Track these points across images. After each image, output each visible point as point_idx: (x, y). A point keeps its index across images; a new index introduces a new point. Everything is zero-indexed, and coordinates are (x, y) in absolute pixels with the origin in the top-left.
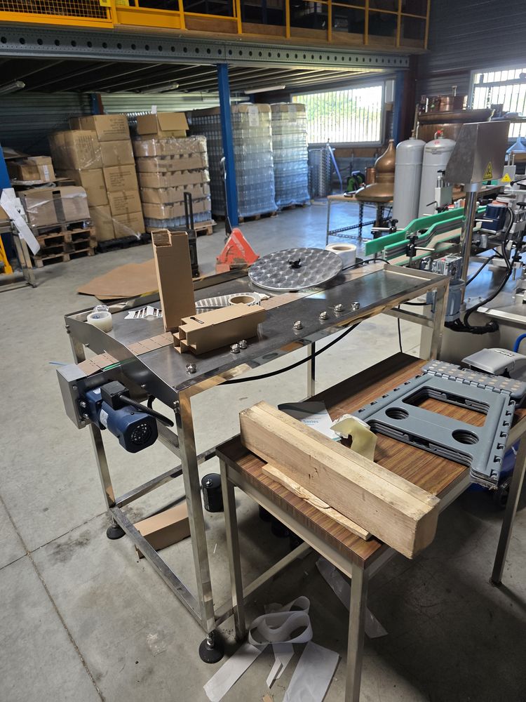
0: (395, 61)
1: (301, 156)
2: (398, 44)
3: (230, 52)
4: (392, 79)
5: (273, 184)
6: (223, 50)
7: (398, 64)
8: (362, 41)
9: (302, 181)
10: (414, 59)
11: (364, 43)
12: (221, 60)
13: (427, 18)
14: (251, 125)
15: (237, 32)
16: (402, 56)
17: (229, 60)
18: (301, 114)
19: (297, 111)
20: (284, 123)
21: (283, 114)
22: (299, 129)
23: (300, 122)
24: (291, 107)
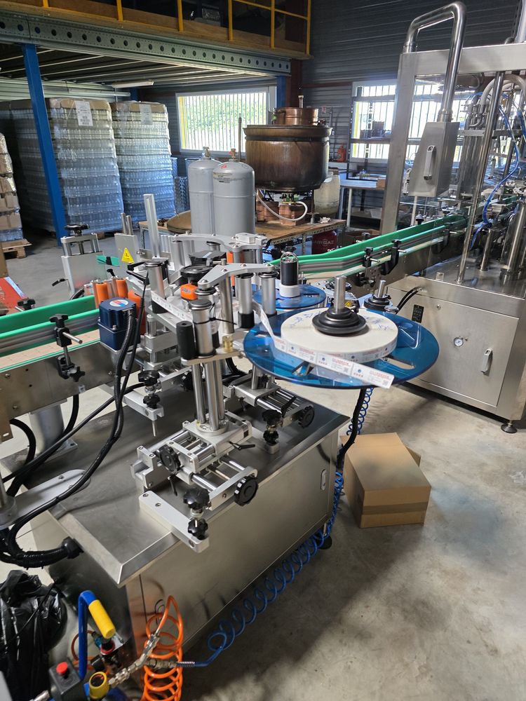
0: (273, 65)
1: (163, 166)
2: (273, 45)
3: (37, 30)
4: (274, 85)
5: (121, 196)
6: (25, 26)
7: (276, 68)
8: (226, 36)
9: (167, 194)
10: (296, 64)
11: (228, 39)
12: (25, 38)
13: (308, 19)
14: (80, 124)
15: (42, 5)
16: (283, 60)
17: (37, 40)
18: (159, 115)
19: (153, 112)
20: (136, 125)
21: (133, 115)
22: (158, 133)
23: (158, 125)
24: (145, 107)
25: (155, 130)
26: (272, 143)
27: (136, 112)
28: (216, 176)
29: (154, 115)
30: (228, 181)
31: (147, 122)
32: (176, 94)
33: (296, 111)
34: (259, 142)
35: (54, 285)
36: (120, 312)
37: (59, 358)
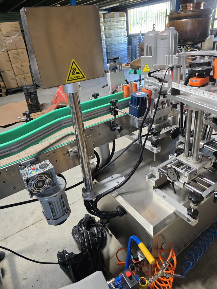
18: (122, 18)
19: (120, 17)
20: (112, 23)
21: (112, 19)
22: (122, 26)
23: (122, 23)
24: (117, 14)
25: (121, 25)
26: (183, 20)
27: (113, 17)
28: (159, 37)
29: (120, 18)
30: (165, 39)
31: (118, 22)
32: (128, 9)
33: (192, 5)
34: (176, 21)
35: (102, 88)
36: (143, 98)
37: (111, 122)
